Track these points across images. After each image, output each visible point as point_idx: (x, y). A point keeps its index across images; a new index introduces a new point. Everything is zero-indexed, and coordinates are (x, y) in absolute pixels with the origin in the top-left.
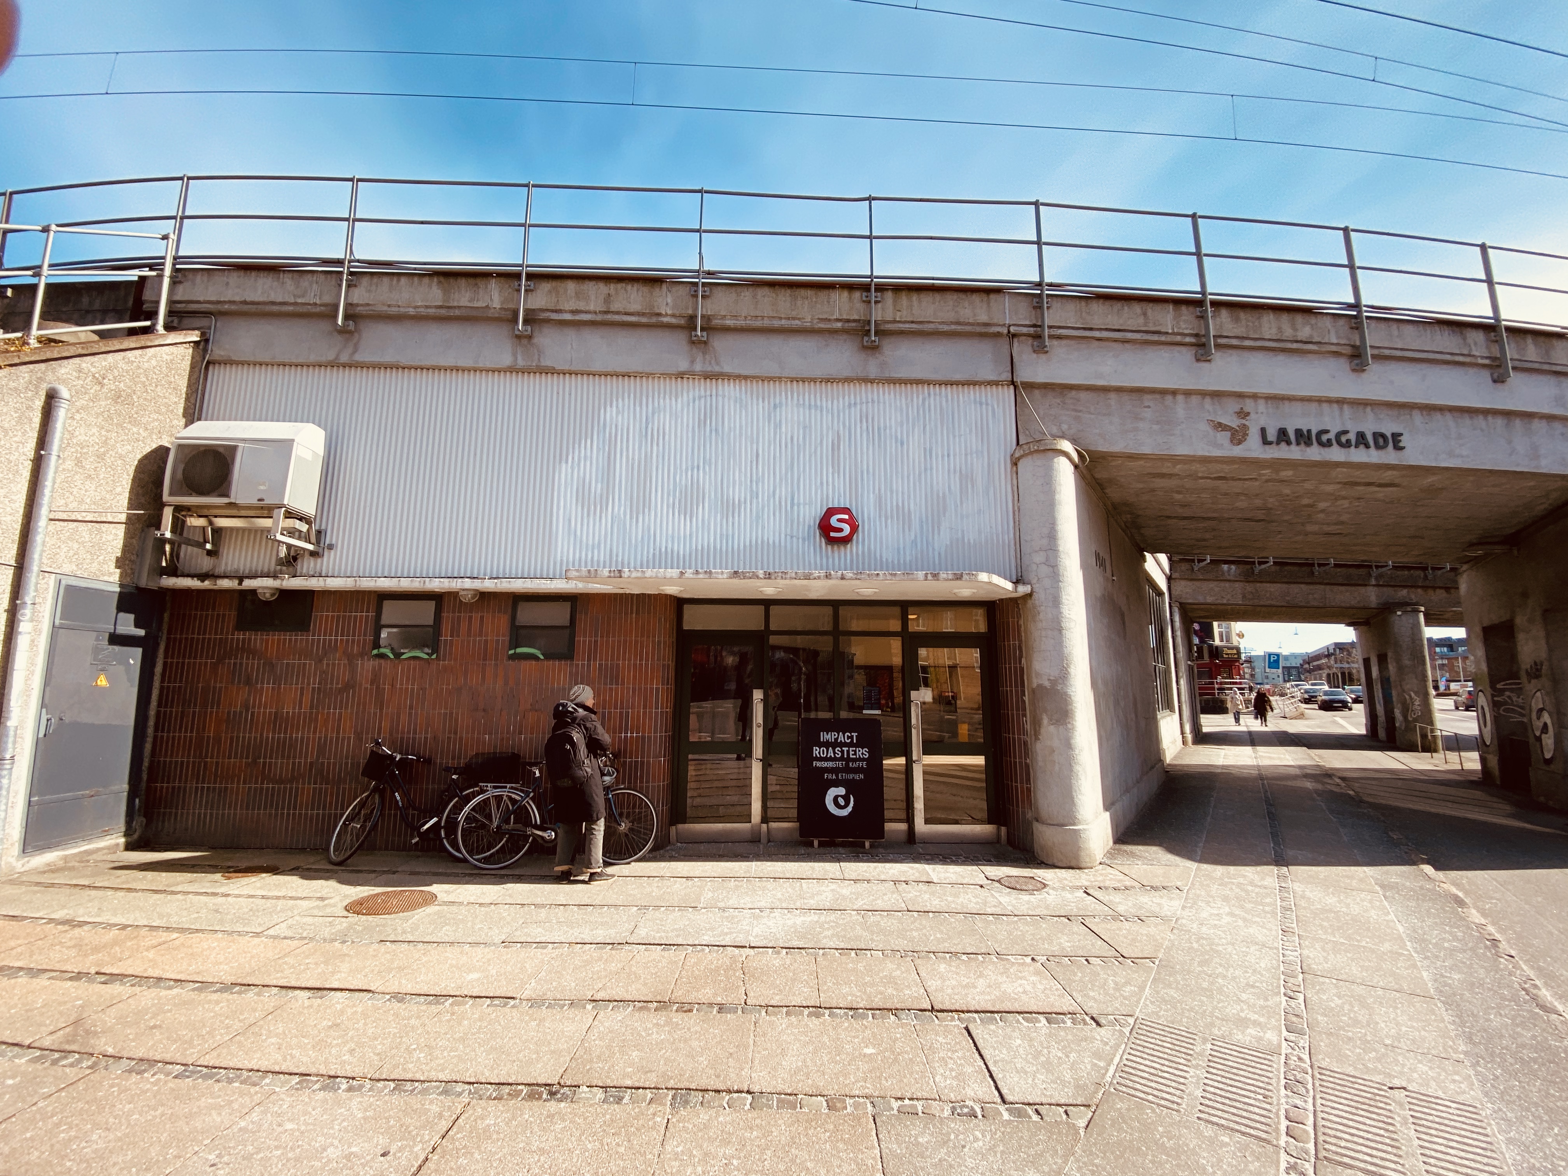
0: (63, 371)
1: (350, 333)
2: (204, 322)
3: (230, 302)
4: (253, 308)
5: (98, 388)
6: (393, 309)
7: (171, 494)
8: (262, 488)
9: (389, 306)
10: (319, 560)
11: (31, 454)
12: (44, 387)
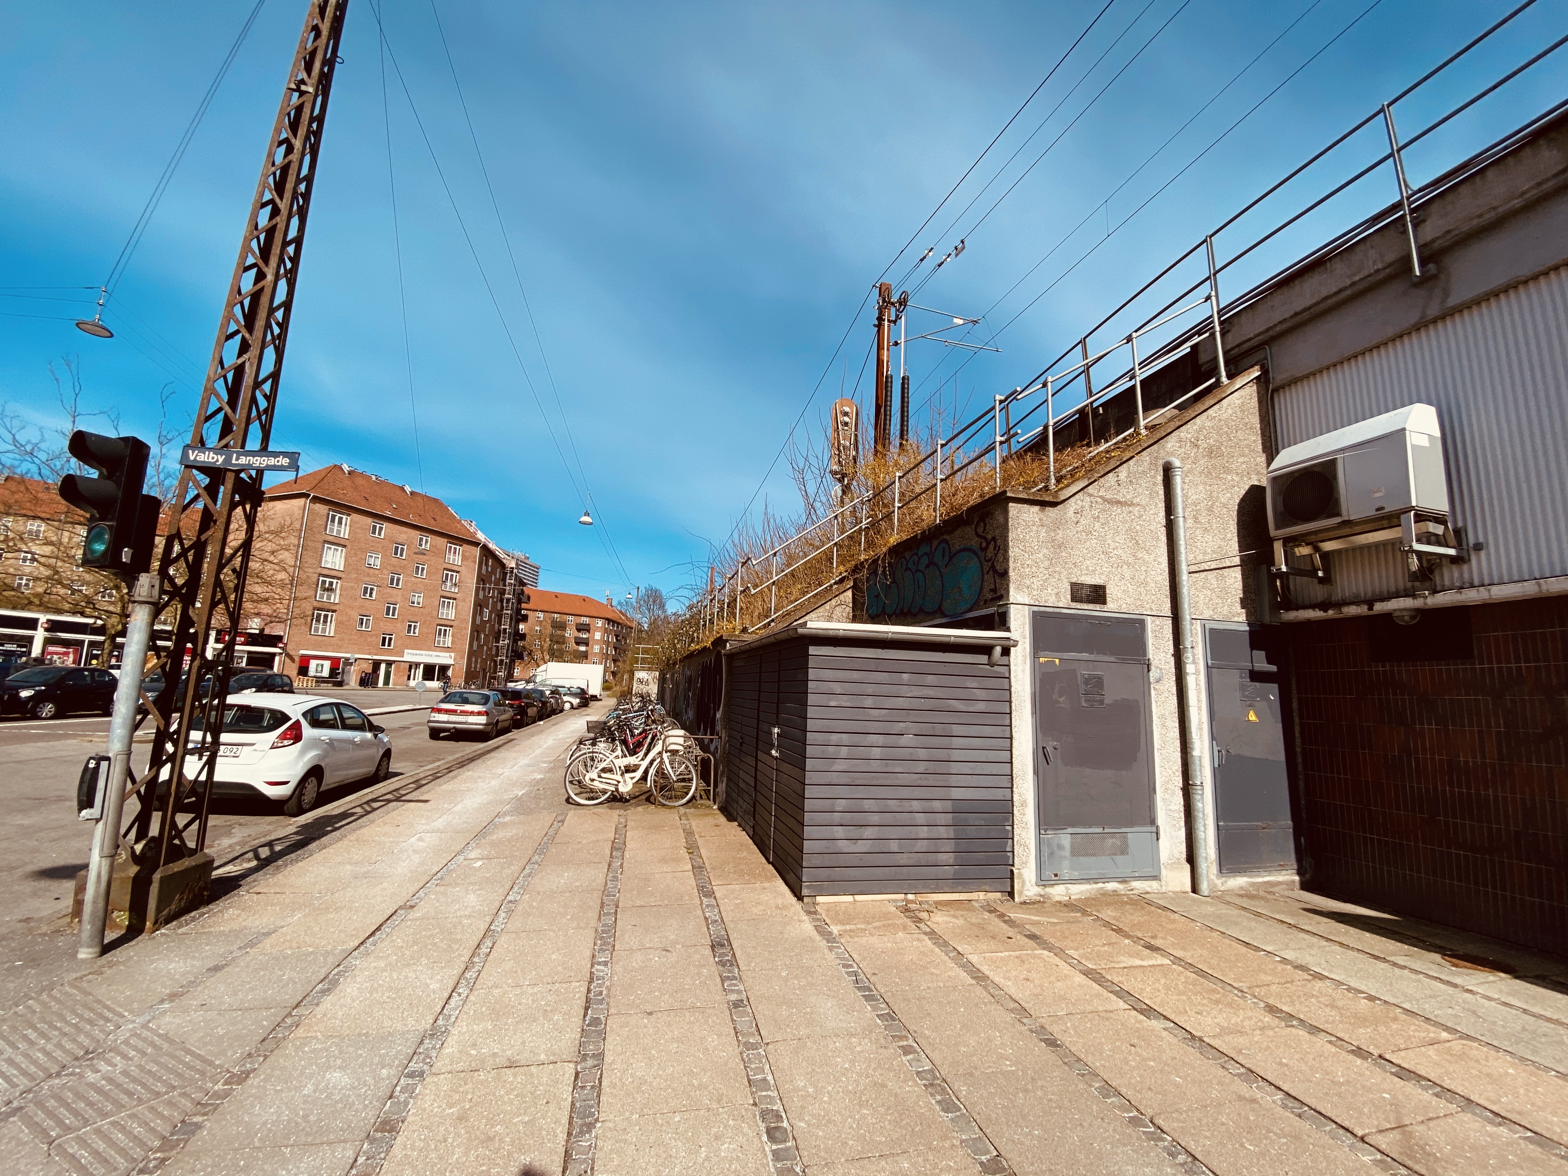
0: (1169, 446)
1: (1435, 277)
2: (1259, 355)
3: (1281, 322)
4: (1306, 315)
5: (1195, 450)
6: (1488, 216)
7: (1277, 527)
8: (1377, 495)
9: (1480, 216)
10: (1465, 567)
11: (1164, 522)
12: (1161, 462)
